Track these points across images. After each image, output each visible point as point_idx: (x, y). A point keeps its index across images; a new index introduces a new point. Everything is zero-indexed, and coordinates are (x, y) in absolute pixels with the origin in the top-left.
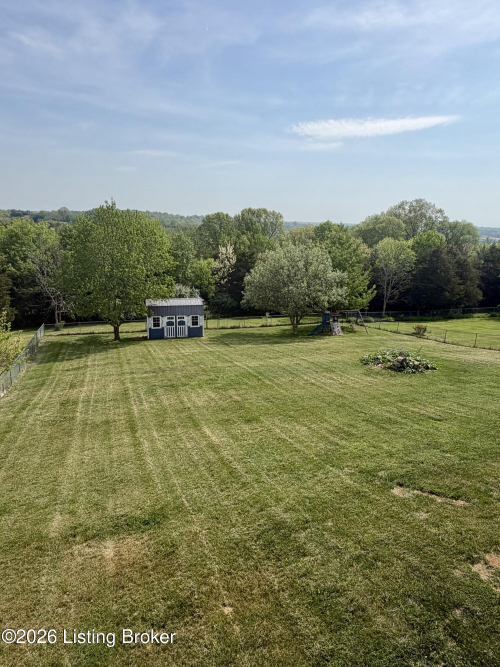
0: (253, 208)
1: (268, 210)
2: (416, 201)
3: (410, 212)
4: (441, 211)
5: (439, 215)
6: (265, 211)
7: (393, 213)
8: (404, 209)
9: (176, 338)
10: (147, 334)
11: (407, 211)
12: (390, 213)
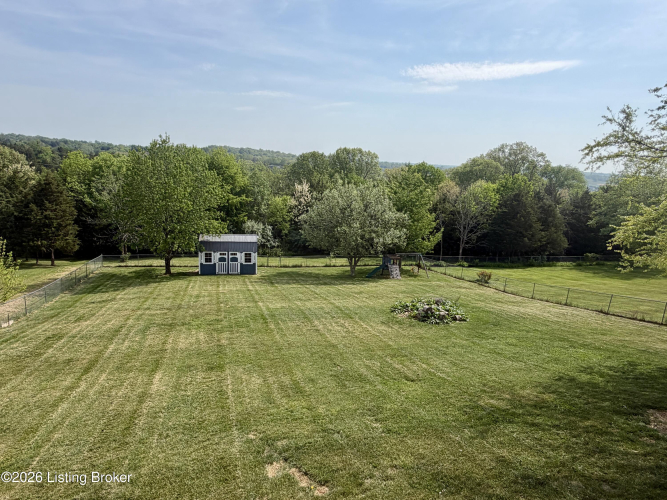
0: (348, 147)
1: (364, 150)
2: (517, 144)
3: (510, 154)
4: (542, 155)
5: (540, 158)
6: (360, 151)
7: (492, 156)
8: (503, 152)
9: (228, 274)
10: (198, 270)
11: (507, 154)
12: (490, 155)
